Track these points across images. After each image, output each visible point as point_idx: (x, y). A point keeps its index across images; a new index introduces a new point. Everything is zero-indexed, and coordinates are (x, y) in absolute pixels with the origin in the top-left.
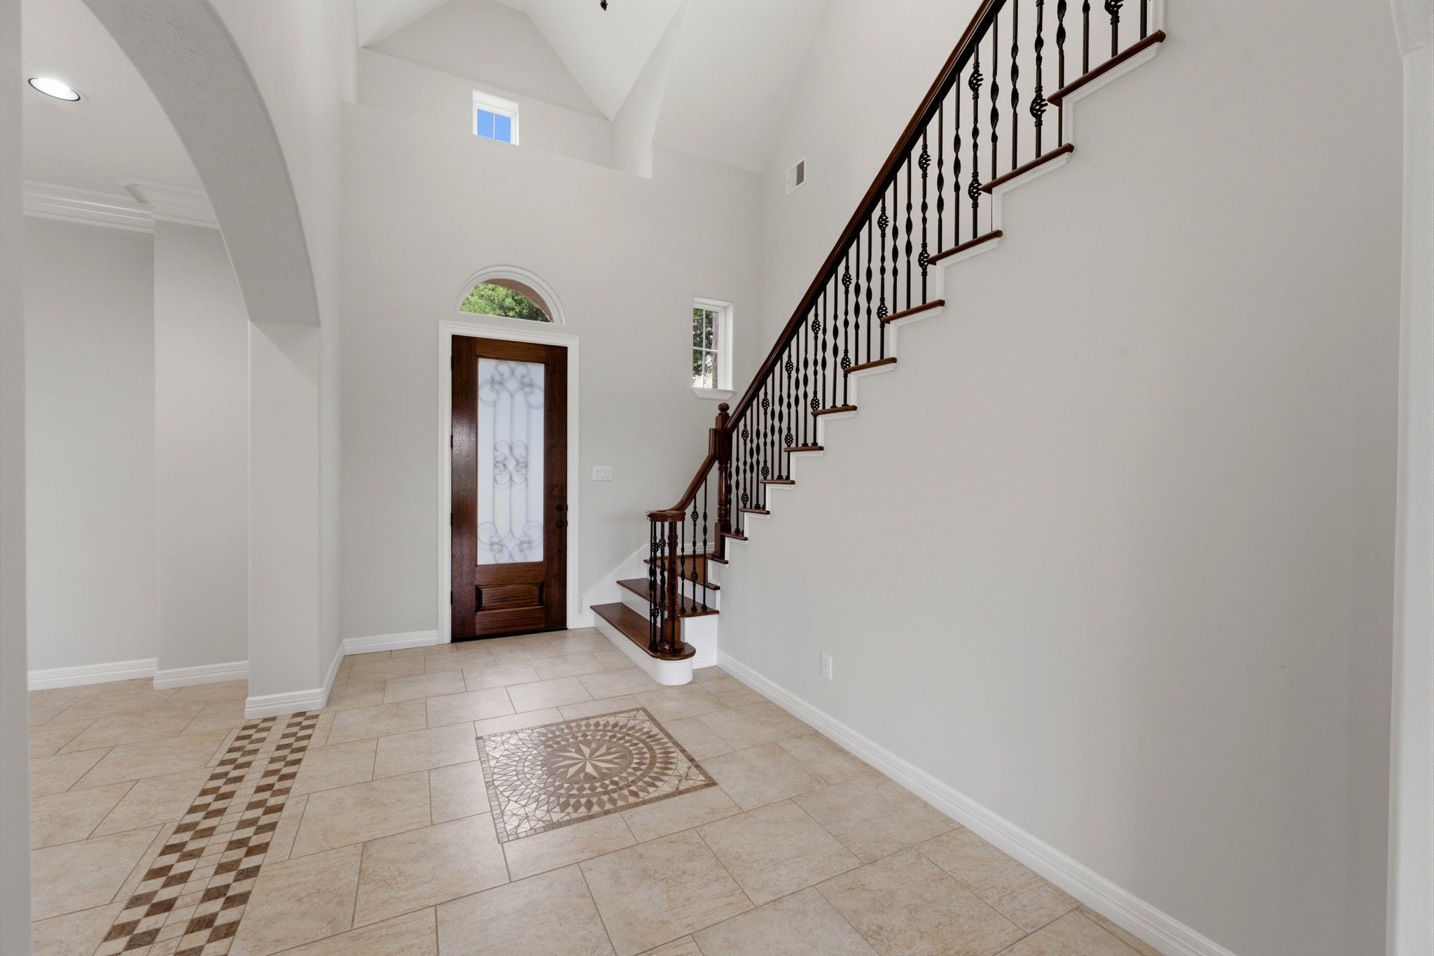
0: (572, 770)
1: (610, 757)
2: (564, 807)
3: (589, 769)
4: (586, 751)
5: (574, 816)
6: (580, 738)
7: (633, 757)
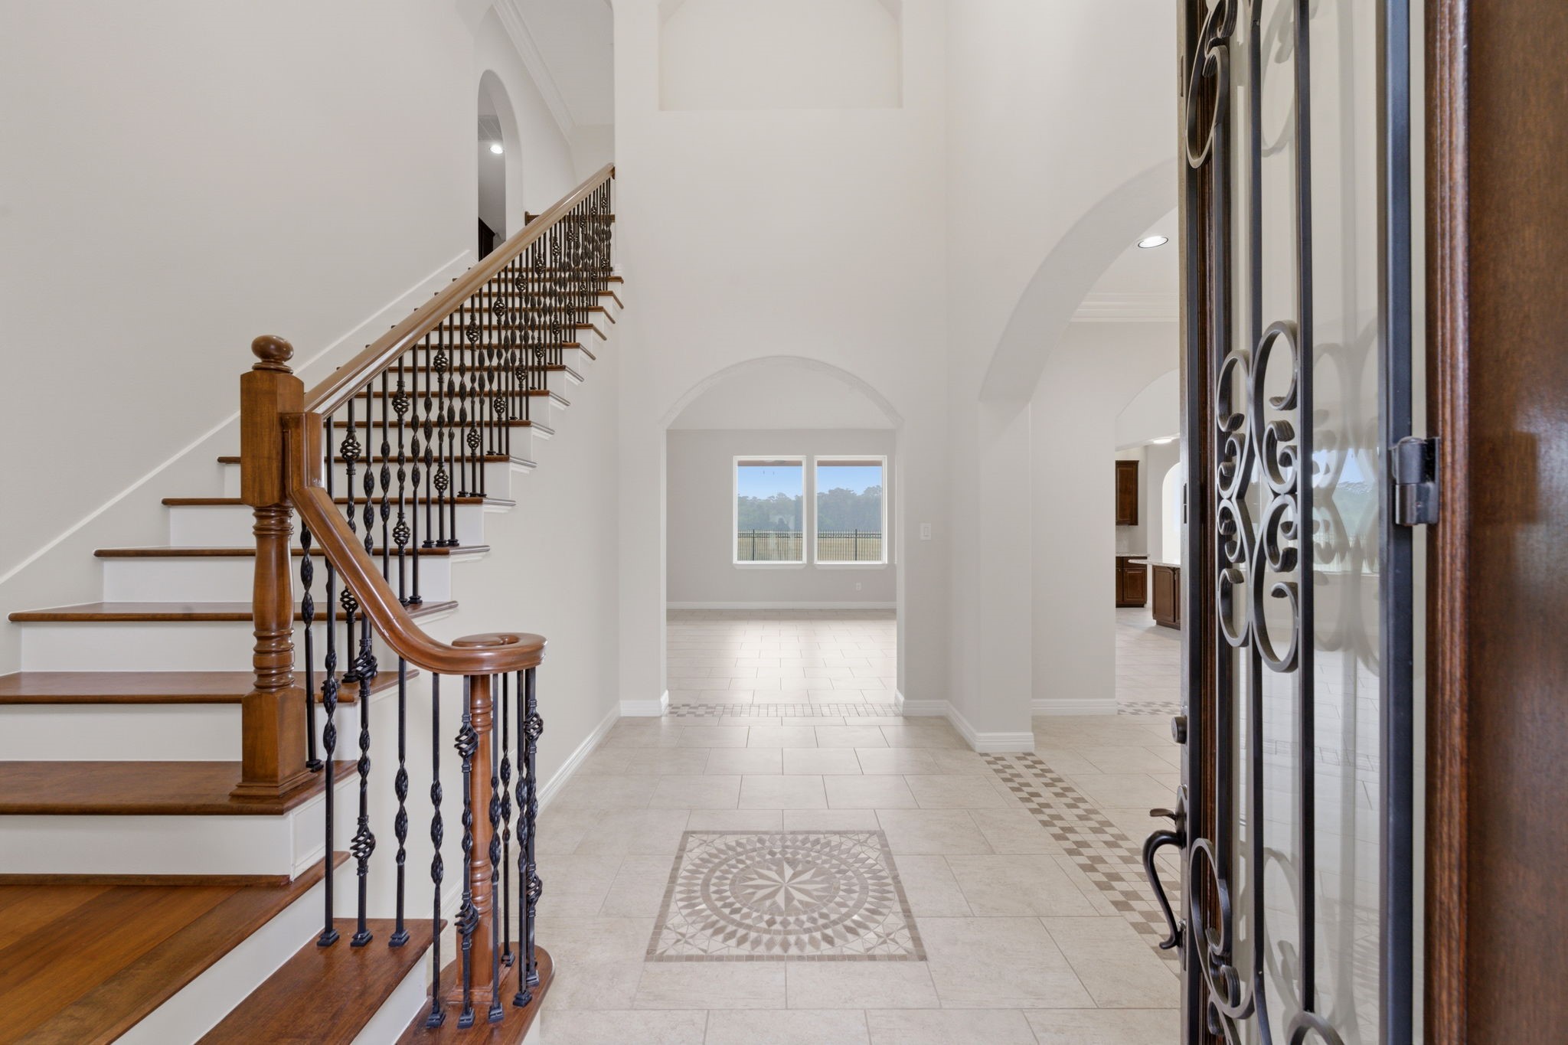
0: (806, 876)
1: (760, 882)
2: (828, 844)
3: (789, 872)
4: (780, 899)
5: (822, 836)
6: (779, 919)
7: (734, 876)
